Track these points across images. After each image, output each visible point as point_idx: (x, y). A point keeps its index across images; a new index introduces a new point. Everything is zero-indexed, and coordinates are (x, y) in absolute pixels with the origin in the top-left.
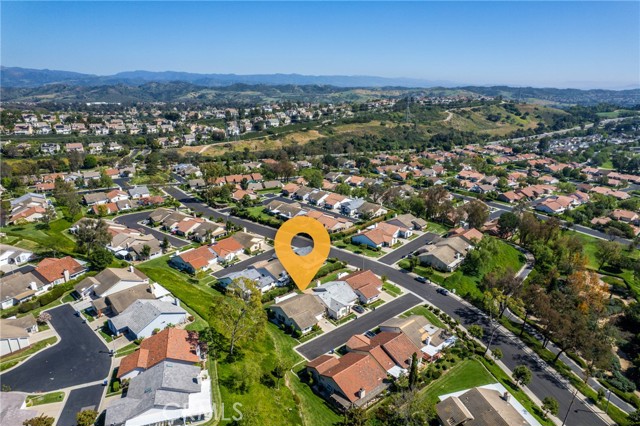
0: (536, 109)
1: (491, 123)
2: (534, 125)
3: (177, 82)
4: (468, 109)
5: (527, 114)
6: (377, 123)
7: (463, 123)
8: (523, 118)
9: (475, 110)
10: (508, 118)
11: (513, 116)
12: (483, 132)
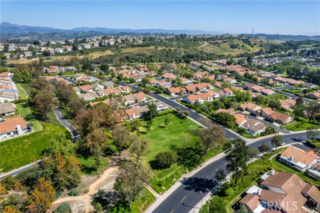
0: (261, 41)
1: (230, 49)
2: (258, 50)
3: (92, 32)
4: (220, 41)
5: (255, 44)
6: (153, 47)
7: (212, 49)
8: (252, 47)
9: (224, 42)
10: (243, 46)
11: (246, 45)
12: (221, 54)
